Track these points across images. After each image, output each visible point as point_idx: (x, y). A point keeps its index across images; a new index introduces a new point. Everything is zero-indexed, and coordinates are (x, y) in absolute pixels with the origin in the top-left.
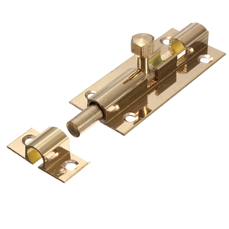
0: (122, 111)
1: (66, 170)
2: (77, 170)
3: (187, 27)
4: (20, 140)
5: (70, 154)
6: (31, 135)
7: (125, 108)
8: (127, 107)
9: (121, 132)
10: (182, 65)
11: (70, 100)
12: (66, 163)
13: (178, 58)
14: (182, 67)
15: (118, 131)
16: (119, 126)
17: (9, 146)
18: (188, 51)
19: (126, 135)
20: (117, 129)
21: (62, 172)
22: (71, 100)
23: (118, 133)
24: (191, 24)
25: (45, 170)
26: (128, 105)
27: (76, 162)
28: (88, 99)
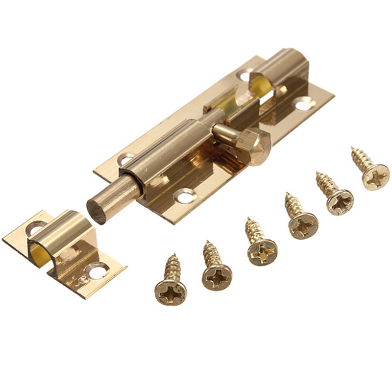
0: (172, 186)
1: (89, 279)
2: (105, 279)
3: (277, 54)
4: (22, 228)
5: (99, 253)
6: (41, 221)
7: (178, 182)
8: (181, 179)
9: (169, 219)
10: (268, 112)
11: (94, 169)
12: (89, 267)
13: (261, 103)
14: (268, 115)
15: (164, 218)
16: (167, 210)
17: (4, 239)
18: (277, 92)
19: (176, 225)
20: (163, 214)
21: (83, 282)
22: (96, 169)
23: (166, 221)
24: (284, 50)
25: (57, 278)
26: (183, 176)
27: (106, 265)
28: (119, 168)
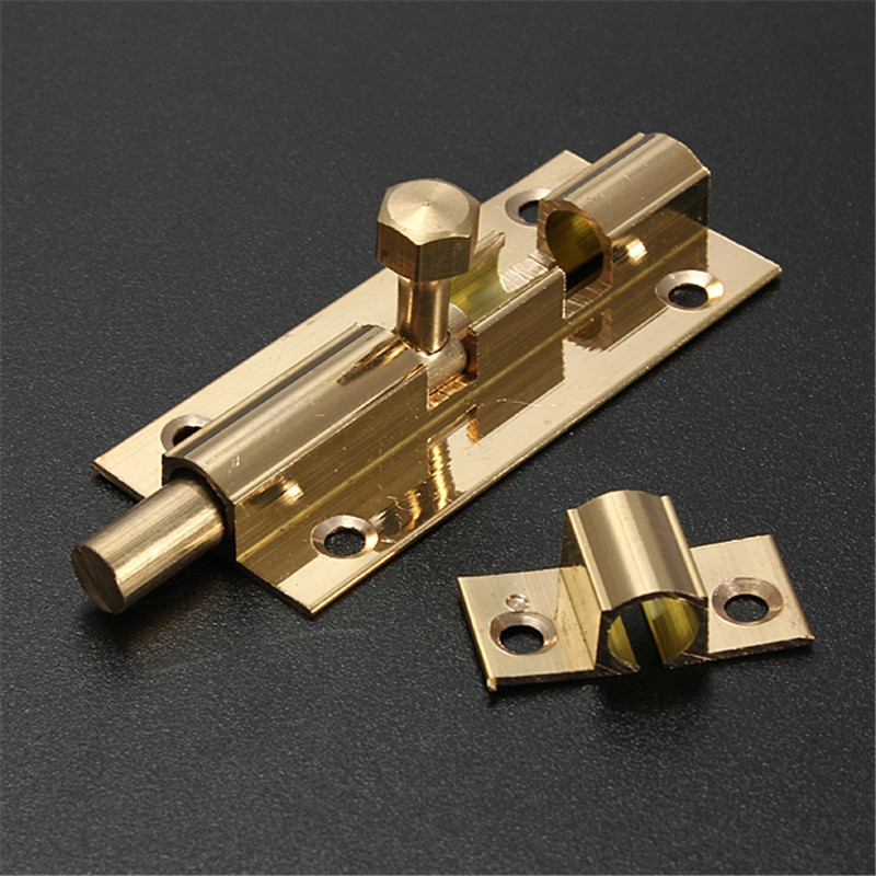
7: (326, 497)
16: (292, 573)
20: (282, 585)
26: (339, 483)
28: (163, 456)
